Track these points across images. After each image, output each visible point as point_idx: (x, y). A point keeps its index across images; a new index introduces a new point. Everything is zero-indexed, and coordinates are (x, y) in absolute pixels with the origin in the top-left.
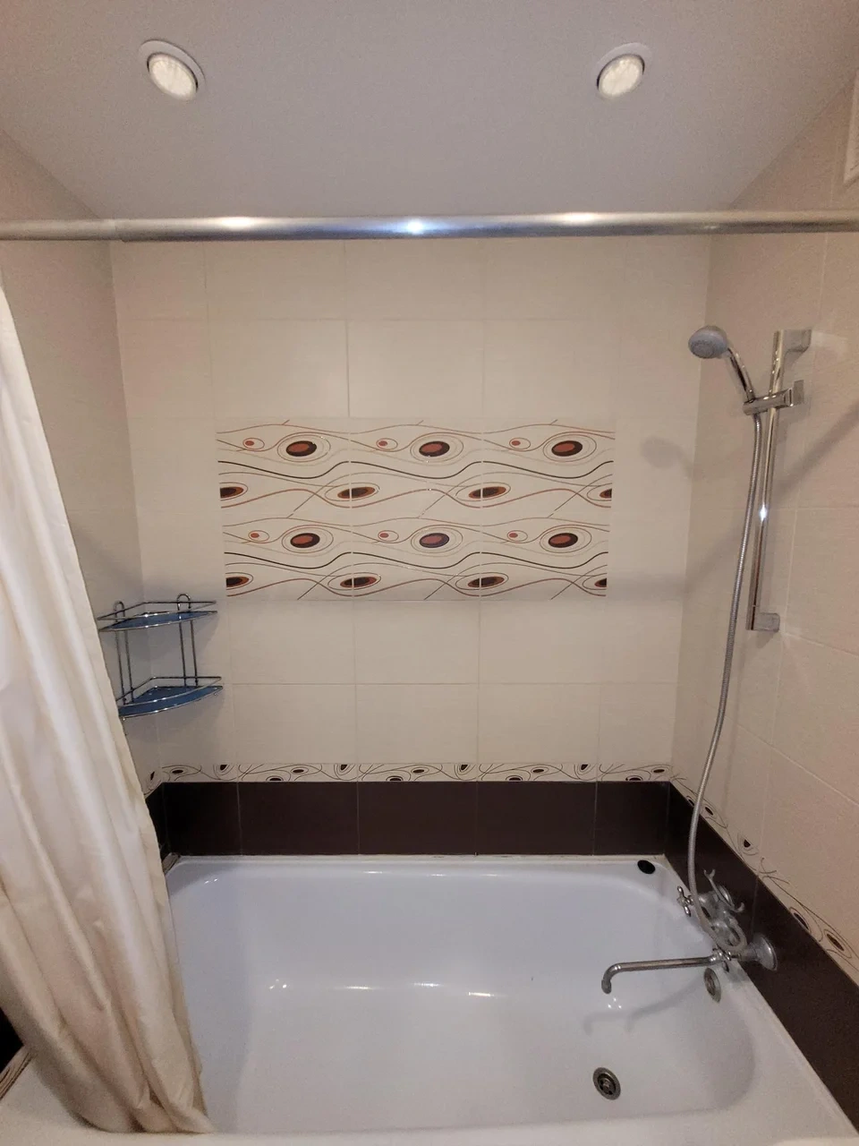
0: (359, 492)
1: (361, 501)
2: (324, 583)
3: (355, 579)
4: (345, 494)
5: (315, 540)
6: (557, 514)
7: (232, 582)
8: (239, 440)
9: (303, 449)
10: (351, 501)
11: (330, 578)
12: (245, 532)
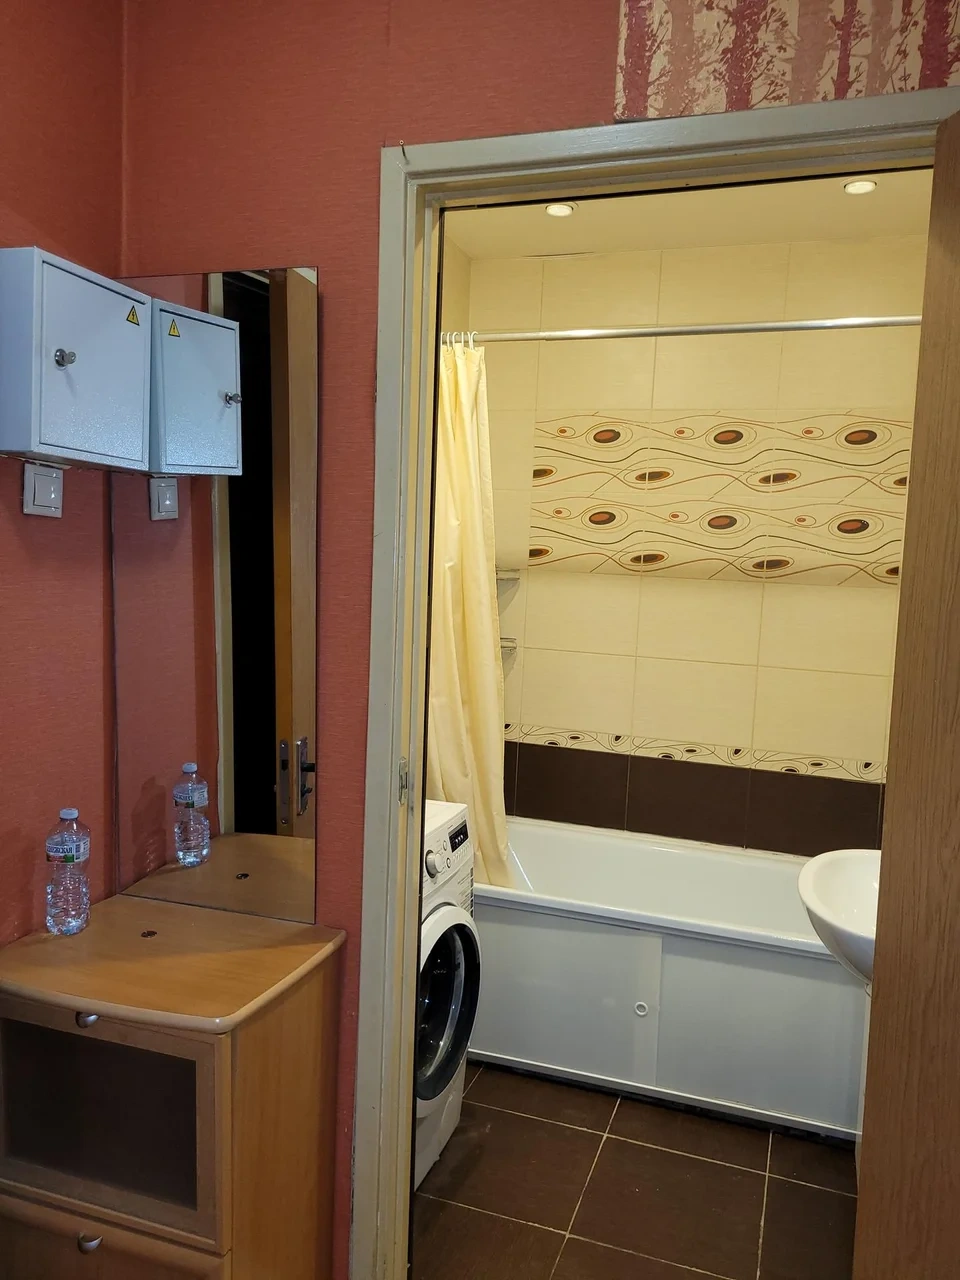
0: (655, 476)
1: (656, 484)
2: (616, 558)
3: (645, 556)
4: (642, 477)
5: (611, 517)
6: (848, 501)
7: (534, 553)
8: (554, 428)
9: (608, 437)
10: (647, 484)
11: (622, 554)
12: (550, 509)
